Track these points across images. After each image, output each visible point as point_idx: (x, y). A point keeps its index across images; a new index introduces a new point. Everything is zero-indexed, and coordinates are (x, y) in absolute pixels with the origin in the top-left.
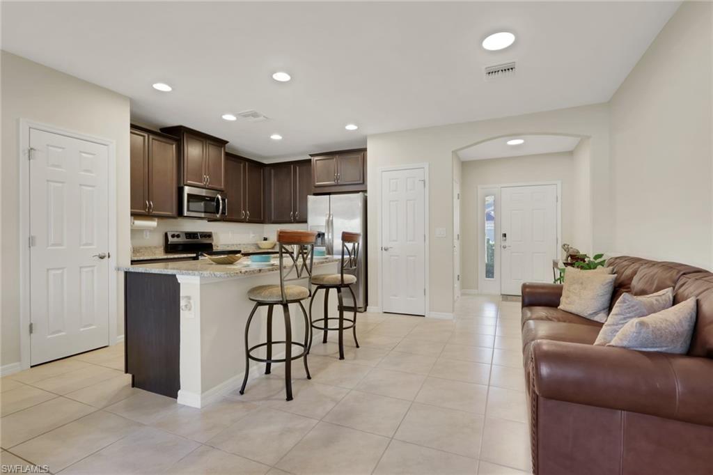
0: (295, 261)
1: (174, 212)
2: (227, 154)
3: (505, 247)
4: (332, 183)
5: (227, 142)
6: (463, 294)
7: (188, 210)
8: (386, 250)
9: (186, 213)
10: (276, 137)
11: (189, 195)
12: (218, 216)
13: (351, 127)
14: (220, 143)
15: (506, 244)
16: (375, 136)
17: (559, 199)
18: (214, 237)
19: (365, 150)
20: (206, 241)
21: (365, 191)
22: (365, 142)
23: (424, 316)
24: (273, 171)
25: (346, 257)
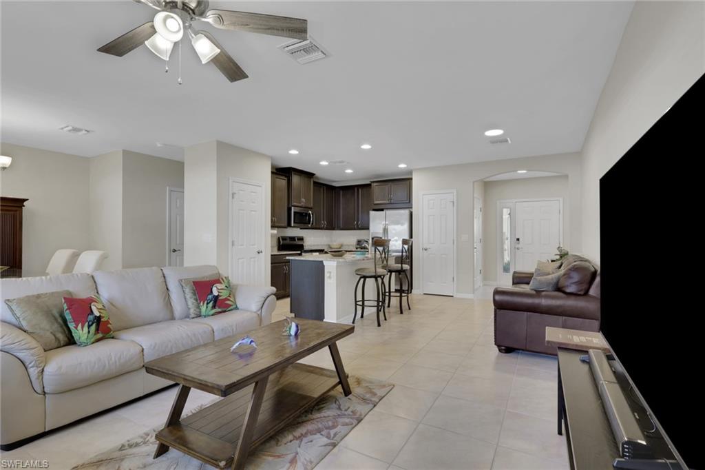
0: (381, 255)
1: (286, 224)
2: (315, 183)
3: (518, 249)
4: (388, 202)
5: (314, 174)
6: (485, 285)
7: (294, 222)
8: (426, 250)
9: (293, 225)
10: (349, 171)
11: (295, 213)
12: (310, 226)
13: (402, 166)
14: (310, 175)
15: (520, 246)
16: (418, 170)
17: (561, 212)
18: (305, 240)
19: (411, 179)
20: (300, 243)
21: (411, 208)
22: (411, 173)
23: (452, 296)
24: (341, 192)
25: (404, 254)
